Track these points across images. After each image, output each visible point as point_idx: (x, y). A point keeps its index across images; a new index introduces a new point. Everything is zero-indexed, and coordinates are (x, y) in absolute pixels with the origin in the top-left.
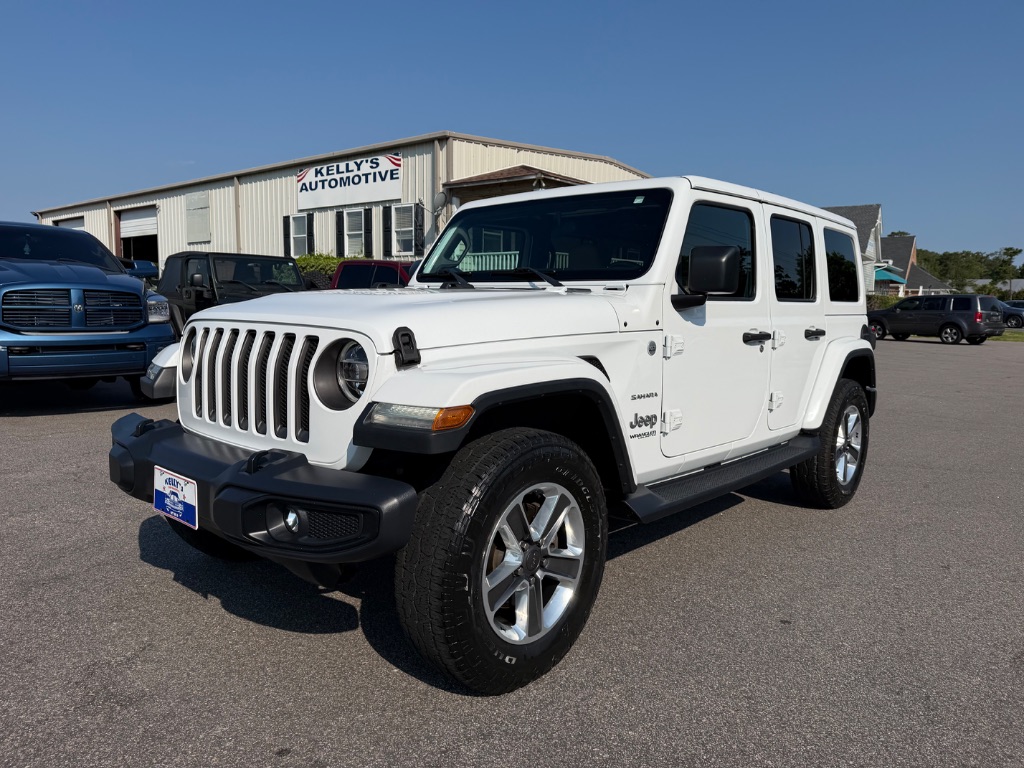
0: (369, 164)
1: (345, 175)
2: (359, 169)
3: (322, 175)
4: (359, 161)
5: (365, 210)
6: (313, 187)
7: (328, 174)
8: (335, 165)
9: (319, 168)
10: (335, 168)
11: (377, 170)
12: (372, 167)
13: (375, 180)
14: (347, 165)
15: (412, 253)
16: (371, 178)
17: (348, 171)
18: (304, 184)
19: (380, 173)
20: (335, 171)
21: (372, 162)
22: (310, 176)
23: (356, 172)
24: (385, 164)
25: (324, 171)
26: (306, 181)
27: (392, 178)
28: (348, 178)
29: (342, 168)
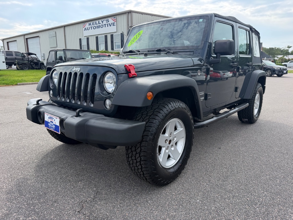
0: (106, 21)
1: (98, 25)
2: (103, 23)
3: (91, 25)
4: (102, 20)
5: (105, 36)
6: (88, 29)
7: (93, 25)
8: (95, 22)
9: (90, 23)
10: (95, 23)
11: (108, 23)
12: (107, 22)
13: (108, 26)
14: (99, 22)
15: (120, 49)
16: (106, 25)
17: (99, 23)
18: (85, 28)
19: (109, 24)
20: (95, 24)
21: (107, 20)
22: (87, 25)
23: (102, 24)
24: (111, 21)
25: (92, 24)
26: (86, 27)
27: (113, 25)
28: (99, 26)
29: (97, 23)
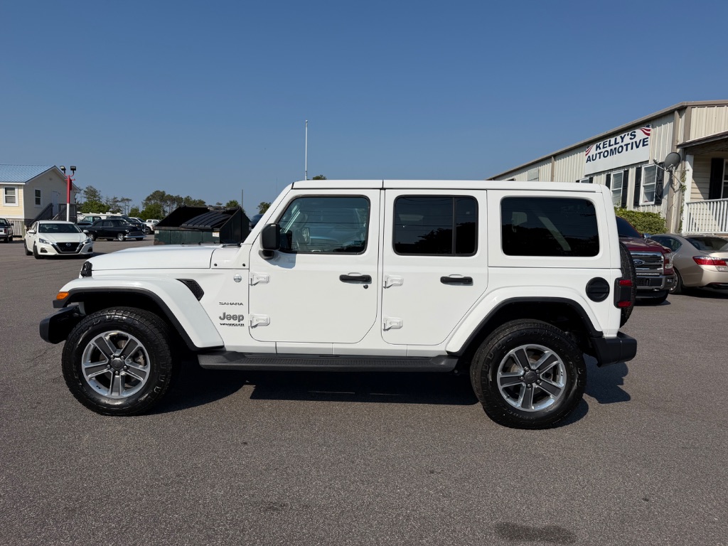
0: (630, 136)
1: (613, 147)
2: (622, 141)
3: (600, 149)
4: (623, 135)
5: (625, 171)
6: (594, 158)
7: (604, 148)
8: (608, 140)
9: (598, 144)
10: (608, 143)
11: (634, 141)
12: (631, 139)
13: (632, 149)
14: (616, 139)
15: (653, 203)
16: (630, 146)
17: (616, 143)
18: (589, 157)
19: (636, 142)
20: (608, 145)
21: (631, 135)
22: (593, 150)
23: (621, 144)
24: (640, 134)
25: (601, 146)
26: (590, 154)
27: (644, 145)
28: (615, 149)
29: (613, 142)
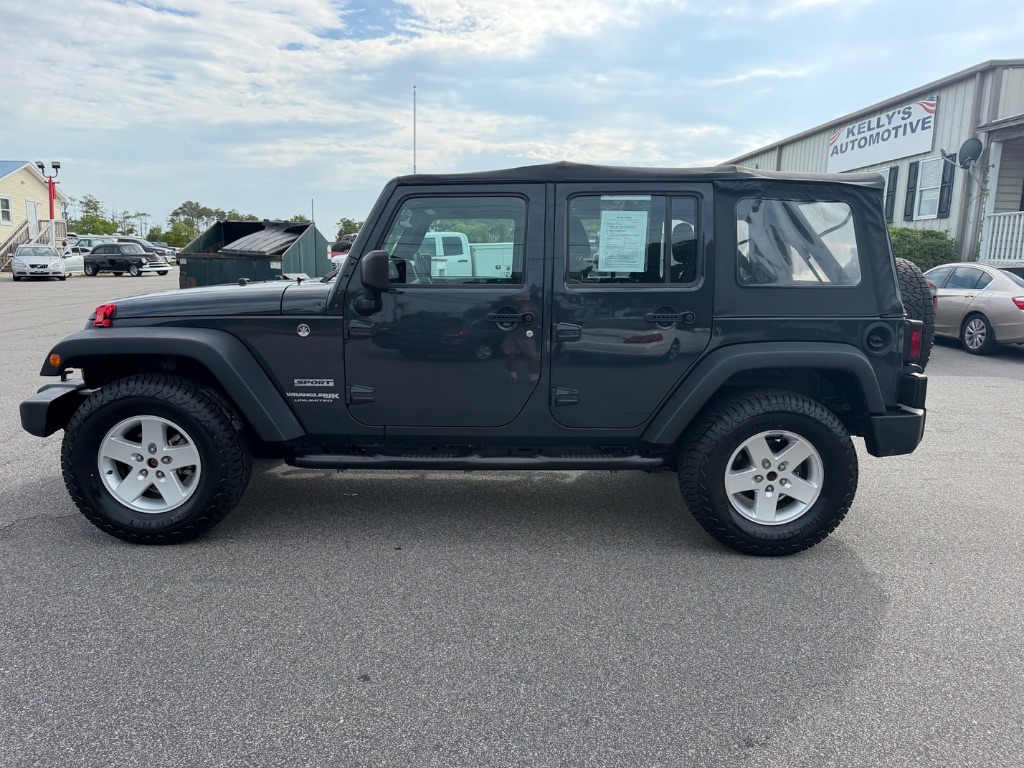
0: (901, 115)
1: (875, 132)
2: (890, 123)
3: (853, 135)
4: (890, 113)
5: (891, 169)
6: (844, 149)
7: (859, 133)
8: (867, 121)
9: (851, 127)
10: (866, 125)
11: (908, 121)
12: (903, 119)
13: (904, 134)
14: (879, 120)
16: (901, 130)
17: (878, 126)
18: (836, 147)
19: (911, 124)
20: (866, 129)
21: (904, 113)
22: (842, 136)
23: (887, 127)
24: (918, 111)
25: (856, 131)
26: (838, 143)
27: (923, 128)
28: (878, 134)
29: (874, 124)
